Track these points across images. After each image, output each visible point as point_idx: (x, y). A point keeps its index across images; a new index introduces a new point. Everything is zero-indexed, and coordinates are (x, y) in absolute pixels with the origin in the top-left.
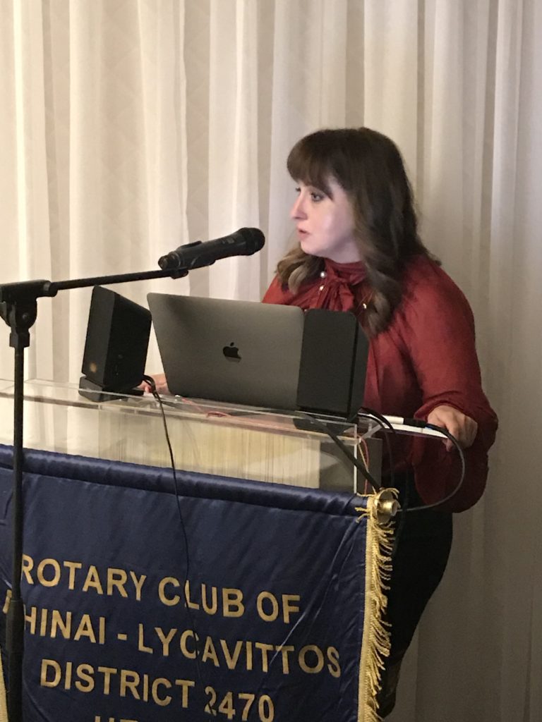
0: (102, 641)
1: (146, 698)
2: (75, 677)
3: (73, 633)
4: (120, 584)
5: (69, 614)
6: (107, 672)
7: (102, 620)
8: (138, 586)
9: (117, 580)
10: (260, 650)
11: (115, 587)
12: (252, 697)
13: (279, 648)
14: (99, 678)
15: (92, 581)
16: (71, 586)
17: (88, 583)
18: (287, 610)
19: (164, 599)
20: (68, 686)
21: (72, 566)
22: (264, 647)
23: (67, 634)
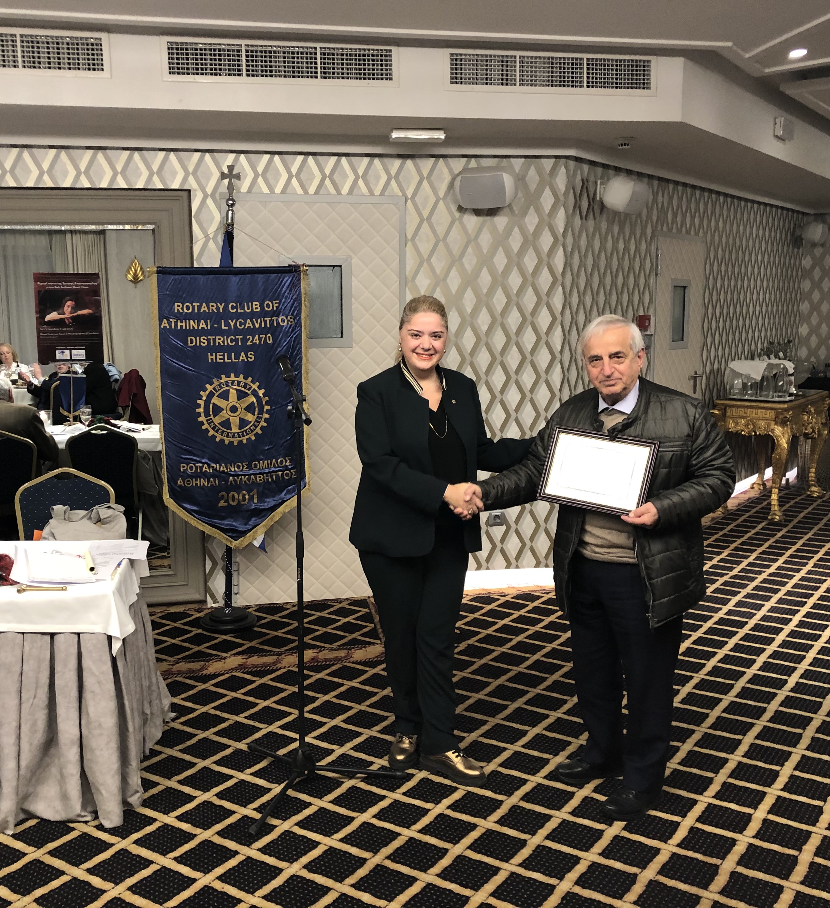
0: (209, 328)
1: (226, 344)
2: (200, 341)
3: (198, 327)
4: (214, 308)
5: (196, 321)
6: (211, 338)
7: (209, 321)
9: (213, 307)
10: (266, 320)
11: (212, 309)
12: (264, 336)
13: (273, 319)
14: (208, 340)
15: (204, 308)
16: (196, 311)
17: (202, 309)
18: (275, 305)
19: (230, 311)
20: (198, 344)
21: (196, 305)
22: (268, 319)
23: (196, 327)
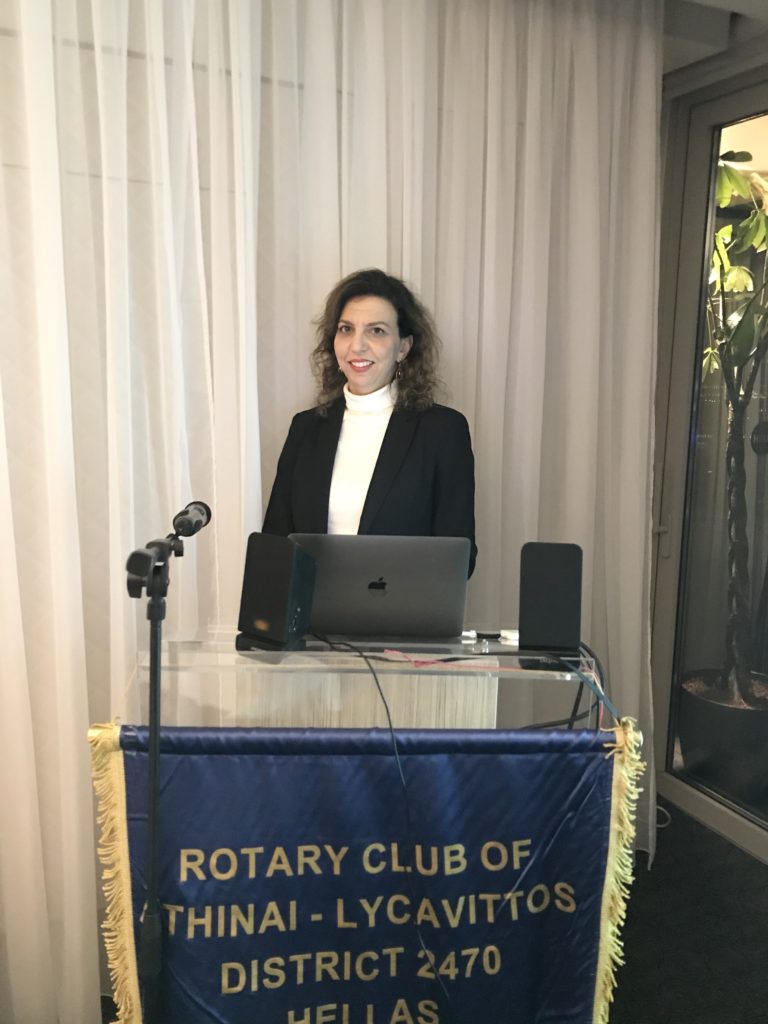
0: (293, 926)
1: (347, 976)
2: (262, 975)
3: (257, 925)
4: (312, 861)
5: (251, 907)
6: (299, 959)
7: (293, 905)
8: (336, 860)
9: (309, 858)
10: (484, 902)
11: (306, 866)
12: (475, 951)
13: (508, 896)
14: (290, 969)
15: (280, 861)
16: (252, 874)
17: (273, 867)
18: (517, 856)
19: (369, 869)
20: (254, 987)
21: (252, 853)
22: (489, 898)
23: (249, 929)
